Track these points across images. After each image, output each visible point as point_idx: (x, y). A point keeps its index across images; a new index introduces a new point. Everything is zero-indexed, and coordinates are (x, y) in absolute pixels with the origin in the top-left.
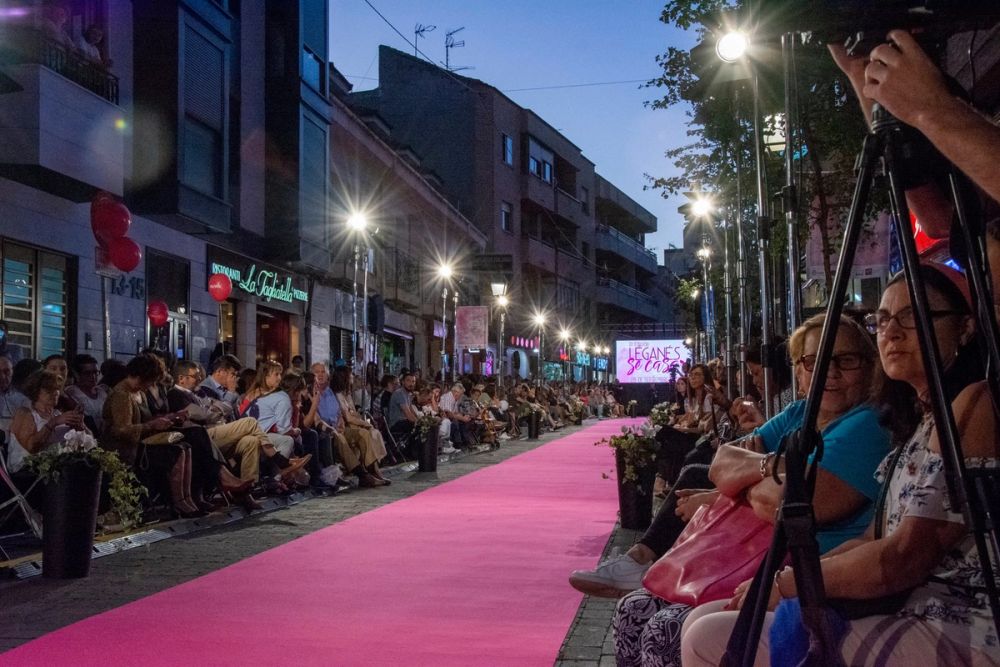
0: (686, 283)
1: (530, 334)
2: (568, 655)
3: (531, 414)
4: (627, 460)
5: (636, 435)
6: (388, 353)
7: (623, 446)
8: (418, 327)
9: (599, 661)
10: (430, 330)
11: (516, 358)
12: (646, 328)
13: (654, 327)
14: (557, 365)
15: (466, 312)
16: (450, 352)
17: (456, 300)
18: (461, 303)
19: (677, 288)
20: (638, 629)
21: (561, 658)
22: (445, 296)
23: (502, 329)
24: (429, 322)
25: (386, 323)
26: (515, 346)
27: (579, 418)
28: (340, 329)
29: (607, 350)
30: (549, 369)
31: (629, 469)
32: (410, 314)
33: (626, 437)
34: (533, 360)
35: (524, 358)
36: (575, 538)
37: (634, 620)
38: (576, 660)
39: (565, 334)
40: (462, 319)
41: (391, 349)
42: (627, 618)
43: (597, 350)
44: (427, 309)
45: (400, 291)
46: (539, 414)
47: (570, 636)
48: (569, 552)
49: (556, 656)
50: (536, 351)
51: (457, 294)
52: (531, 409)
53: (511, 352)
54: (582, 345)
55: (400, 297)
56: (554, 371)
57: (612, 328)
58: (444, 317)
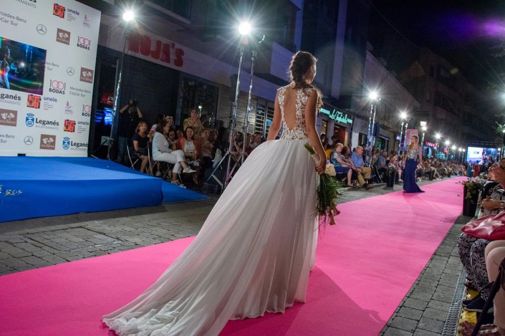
0: (501, 126)
1: (434, 142)
2: (437, 253)
3: (431, 171)
4: (468, 190)
5: (473, 182)
6: (379, 144)
7: (467, 185)
8: (392, 135)
9: (449, 258)
10: (395, 137)
11: (428, 150)
12: (481, 143)
13: (485, 143)
14: (443, 154)
15: (409, 132)
16: (402, 146)
17: (406, 126)
18: (408, 128)
19: (497, 128)
20: (468, 244)
21: (435, 254)
22: (402, 124)
23: (423, 139)
24: (396, 134)
25: (380, 133)
26: (427, 146)
27: (449, 175)
28: (362, 134)
29: (464, 150)
30: (439, 155)
31: (468, 194)
32: (388, 130)
33: (469, 182)
34: (433, 151)
35: (430, 150)
36: (444, 216)
37: (467, 241)
38: (441, 256)
39: (447, 143)
40: (408, 134)
41: (380, 143)
42: (464, 240)
43: (460, 150)
44: (395, 130)
45: (385, 122)
46: (434, 171)
47: (439, 247)
48: (441, 221)
49: (433, 253)
50: (435, 148)
51: (407, 124)
52: (431, 169)
53: (426, 148)
54: (454, 148)
55: (385, 124)
56: (442, 155)
57: (466, 142)
58: (401, 133)
